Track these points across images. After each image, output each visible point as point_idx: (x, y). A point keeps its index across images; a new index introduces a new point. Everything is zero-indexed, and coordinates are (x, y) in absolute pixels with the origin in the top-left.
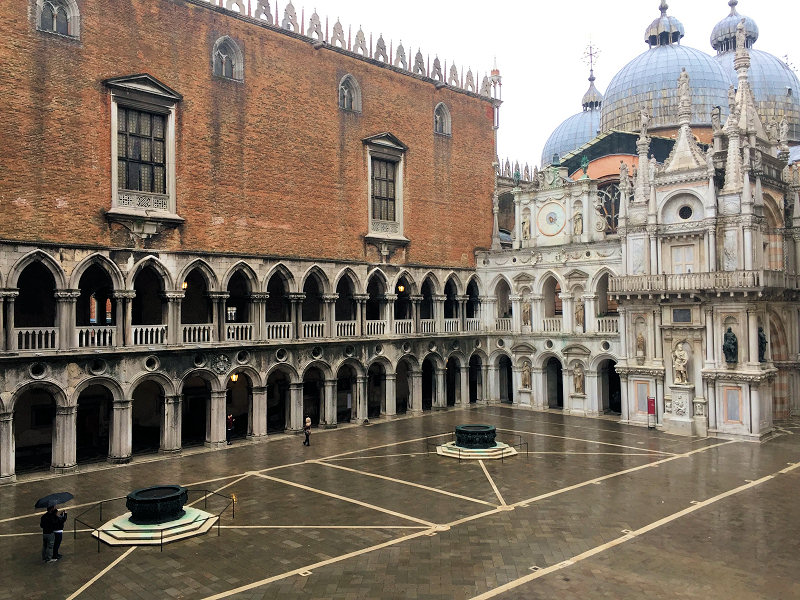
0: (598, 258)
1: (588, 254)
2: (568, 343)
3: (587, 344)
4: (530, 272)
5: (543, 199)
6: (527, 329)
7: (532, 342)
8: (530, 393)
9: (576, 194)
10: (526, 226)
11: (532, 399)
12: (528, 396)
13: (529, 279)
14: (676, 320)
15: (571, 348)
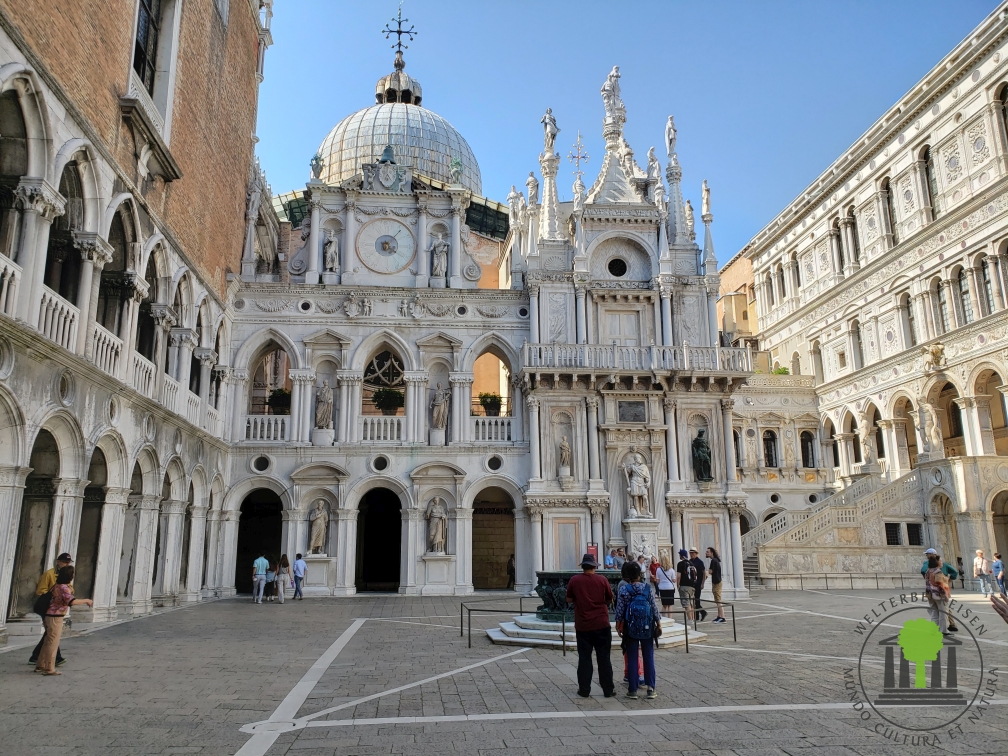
0: (480, 318)
1: (462, 310)
2: (422, 459)
3: (461, 462)
4: (341, 330)
5: (370, 210)
6: (327, 435)
7: (339, 462)
8: (328, 562)
9: (436, 213)
10: (332, 250)
11: (333, 575)
12: (325, 566)
13: (339, 342)
14: (622, 417)
15: (426, 469)
